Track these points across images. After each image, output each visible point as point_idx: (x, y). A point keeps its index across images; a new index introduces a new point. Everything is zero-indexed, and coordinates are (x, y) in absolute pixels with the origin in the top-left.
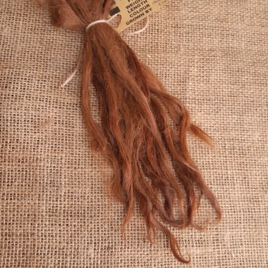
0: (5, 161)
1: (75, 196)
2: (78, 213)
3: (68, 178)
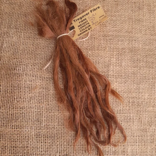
0: (14, 108)
1: (50, 127)
3: (46, 118)
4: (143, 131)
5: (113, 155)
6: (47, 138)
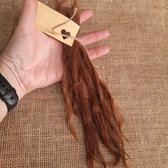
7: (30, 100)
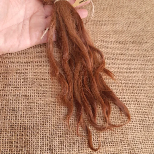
1: (28, 116)
2: (30, 127)
4: (143, 114)
5: (110, 146)
6: (25, 129)
7: (12, 63)
